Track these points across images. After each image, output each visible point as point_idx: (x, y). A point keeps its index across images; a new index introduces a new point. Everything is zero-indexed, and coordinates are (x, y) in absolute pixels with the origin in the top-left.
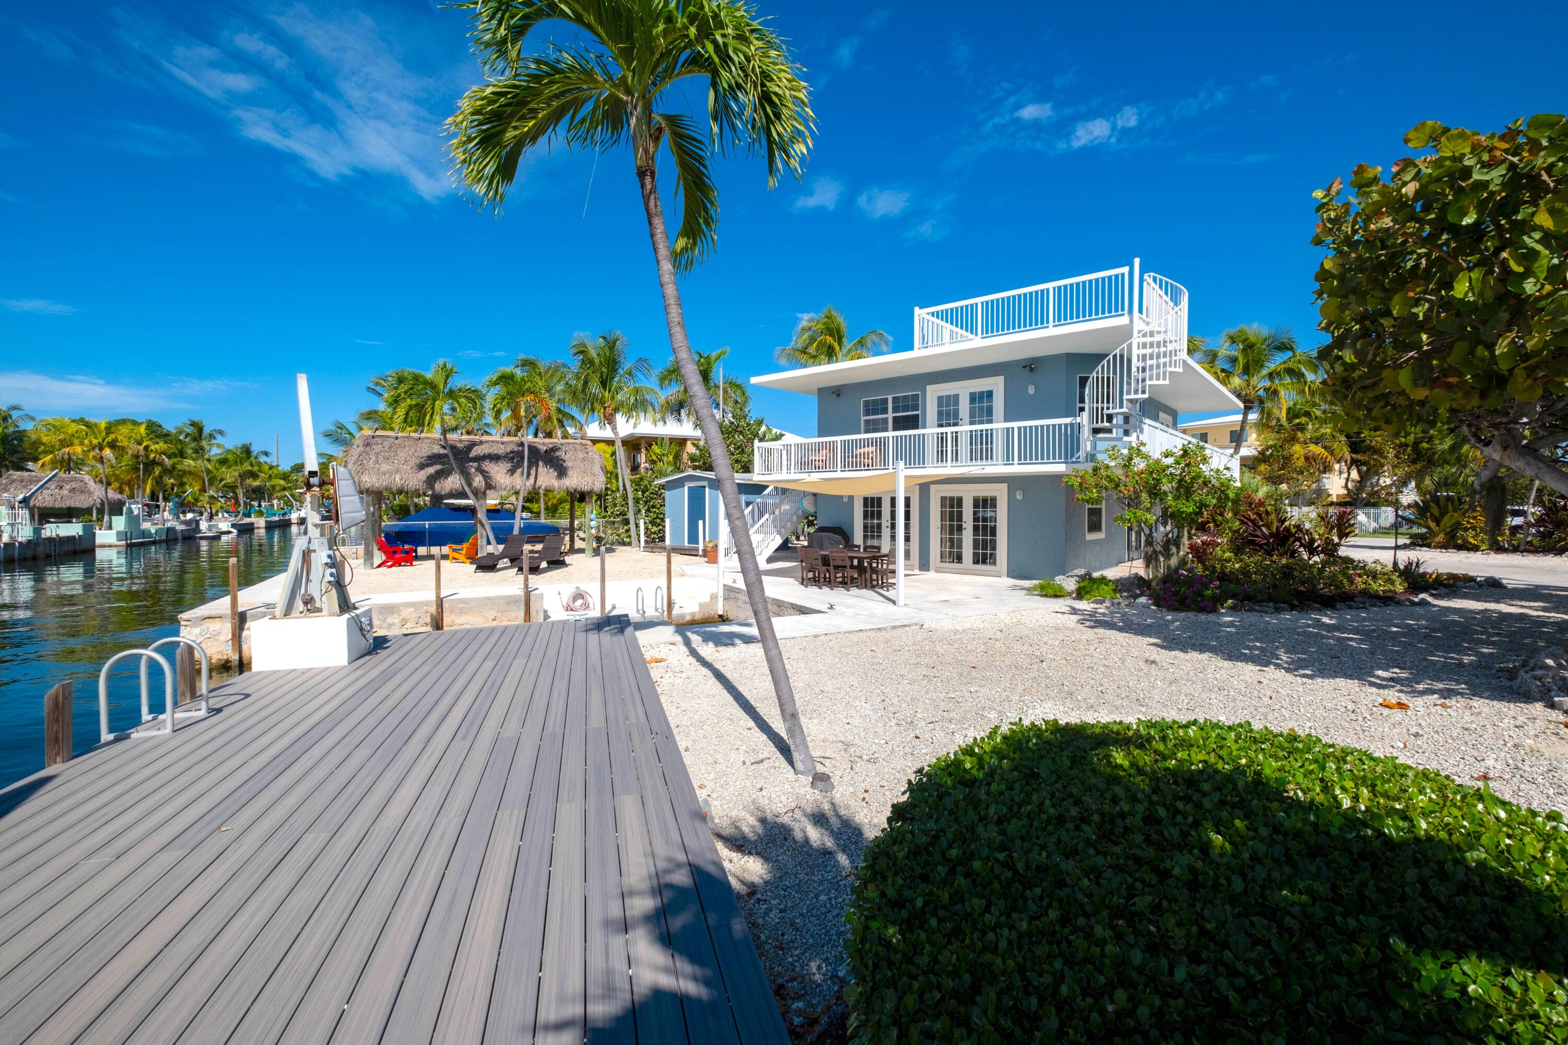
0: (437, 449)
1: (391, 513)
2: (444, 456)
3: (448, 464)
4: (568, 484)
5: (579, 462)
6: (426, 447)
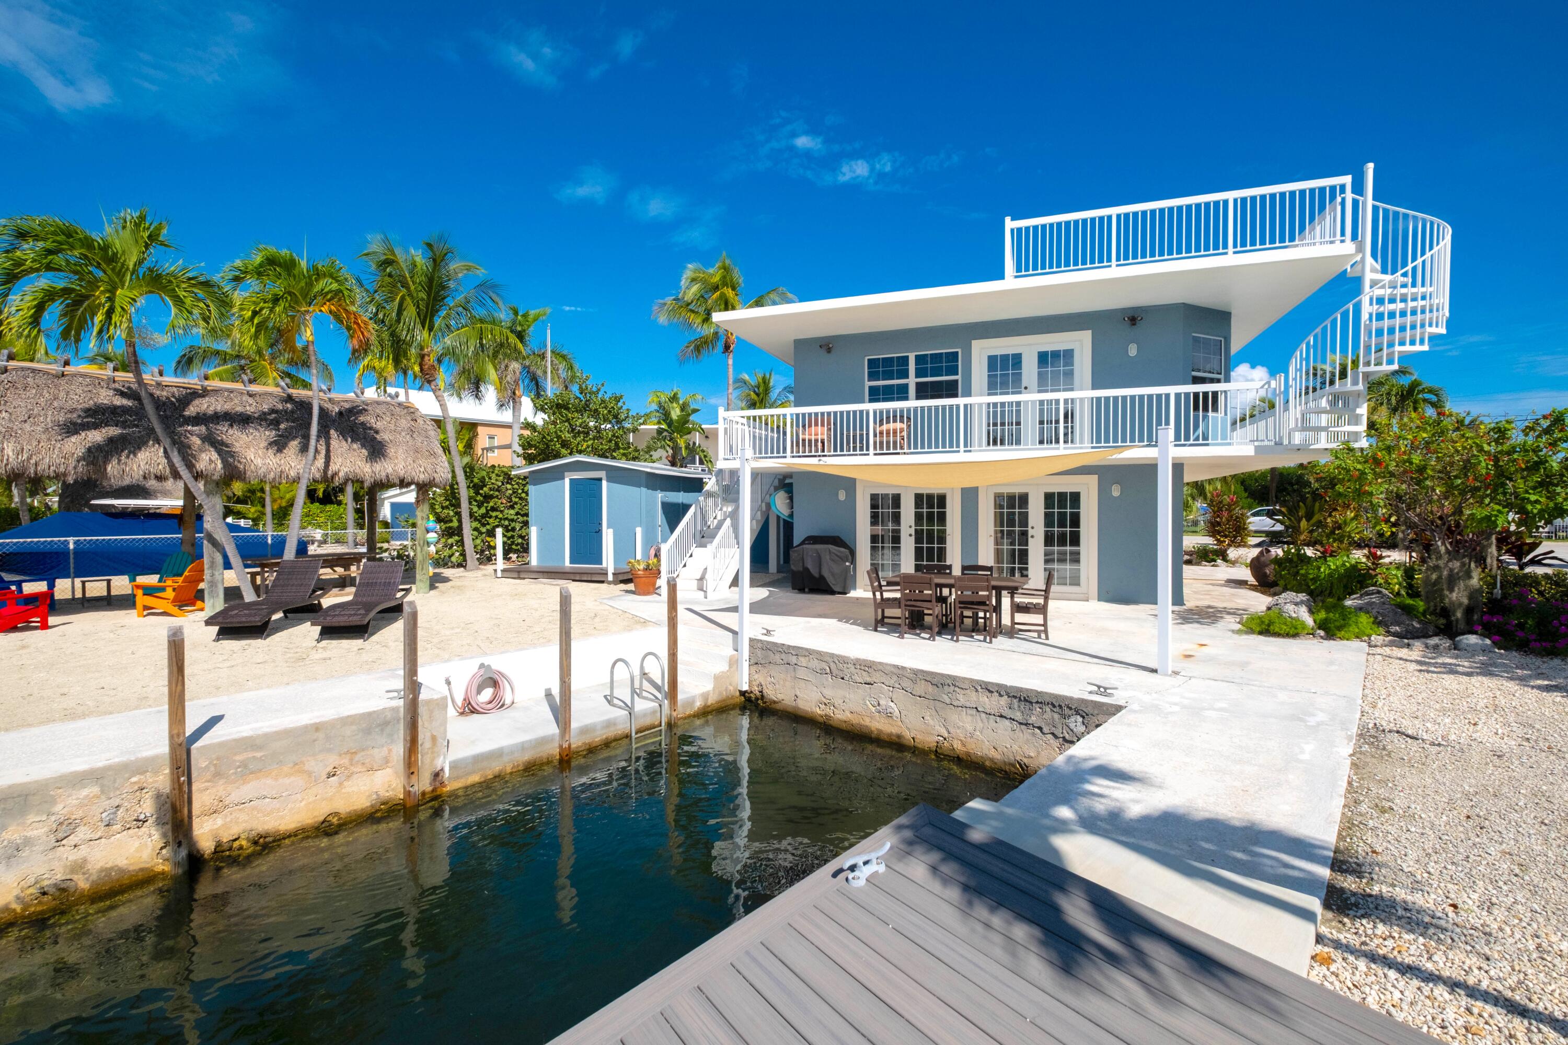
2: (124, 410)
3: (137, 426)
4: (390, 470)
5: (403, 434)
6: (79, 391)
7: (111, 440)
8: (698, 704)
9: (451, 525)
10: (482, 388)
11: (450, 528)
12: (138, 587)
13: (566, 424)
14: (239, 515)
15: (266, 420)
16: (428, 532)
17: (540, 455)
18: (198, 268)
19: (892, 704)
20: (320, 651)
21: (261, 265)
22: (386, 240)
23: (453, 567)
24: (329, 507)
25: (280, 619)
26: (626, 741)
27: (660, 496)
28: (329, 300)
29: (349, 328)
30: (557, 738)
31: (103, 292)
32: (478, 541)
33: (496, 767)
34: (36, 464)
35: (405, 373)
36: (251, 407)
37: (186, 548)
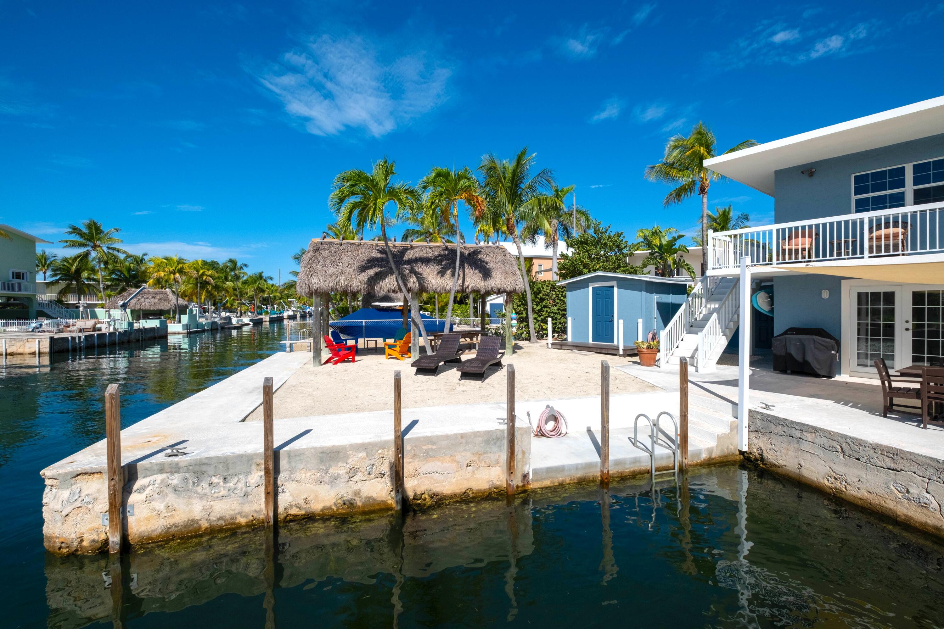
0: (375, 254)
1: (337, 313)
2: (382, 259)
3: (386, 266)
4: (493, 285)
5: (499, 263)
6: (366, 252)
7: (376, 274)
8: (704, 456)
9: (522, 315)
10: (536, 237)
11: (522, 317)
12: (386, 344)
13: (586, 254)
14: (425, 310)
15: (436, 260)
16: (512, 320)
17: (570, 273)
18: (409, 184)
19: (928, 496)
20: (461, 386)
21: (434, 178)
22: (491, 157)
23: (523, 340)
24: (462, 306)
25: (442, 365)
26: (647, 476)
27: (656, 298)
28: (465, 192)
29: (474, 206)
30: (599, 464)
31: (372, 201)
32: (537, 326)
33: (560, 478)
34: (351, 286)
35: (498, 232)
36: (430, 254)
37: (404, 326)
